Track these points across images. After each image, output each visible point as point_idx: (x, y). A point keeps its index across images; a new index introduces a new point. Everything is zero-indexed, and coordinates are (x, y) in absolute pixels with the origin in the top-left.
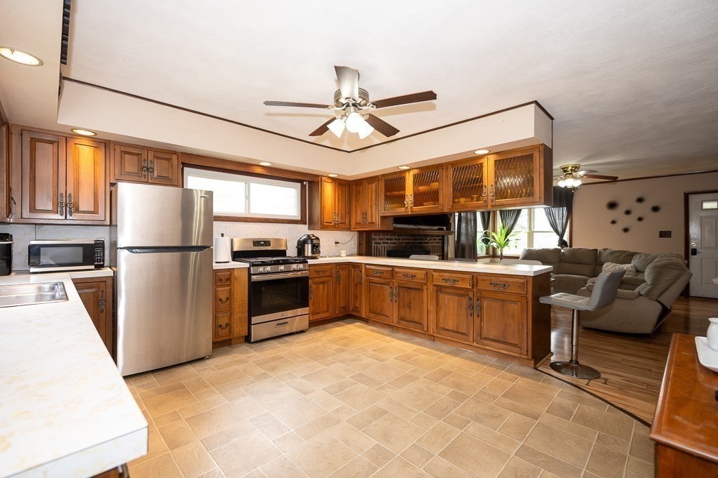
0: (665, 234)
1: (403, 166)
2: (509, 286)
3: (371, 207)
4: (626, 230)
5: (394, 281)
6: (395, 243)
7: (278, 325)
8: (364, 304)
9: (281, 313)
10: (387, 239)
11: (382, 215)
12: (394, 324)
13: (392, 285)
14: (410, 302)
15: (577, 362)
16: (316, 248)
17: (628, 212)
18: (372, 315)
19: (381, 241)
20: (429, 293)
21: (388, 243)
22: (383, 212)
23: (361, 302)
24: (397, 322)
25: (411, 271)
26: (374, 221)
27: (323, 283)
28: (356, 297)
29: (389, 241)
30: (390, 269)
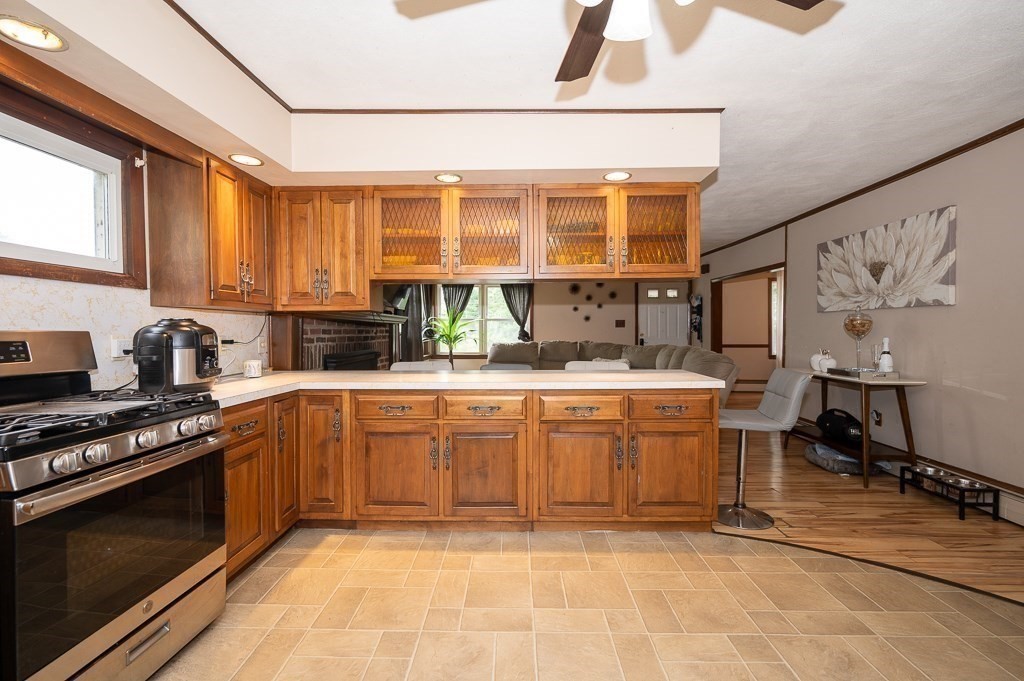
0: (620, 324)
1: (446, 172)
2: (687, 408)
3: (344, 256)
4: (587, 319)
5: (440, 422)
6: (333, 340)
7: (132, 652)
8: (347, 488)
9: (143, 604)
10: (324, 332)
11: (374, 277)
12: (442, 517)
13: (435, 434)
14: (485, 463)
15: (744, 506)
16: (206, 358)
17: (589, 298)
18: (374, 509)
19: (315, 337)
20: (530, 438)
21: (323, 340)
22: (378, 270)
23: (339, 483)
24: (448, 511)
25: (485, 398)
26: (352, 290)
27: (248, 457)
28: (322, 473)
29: (326, 336)
30: (432, 398)
